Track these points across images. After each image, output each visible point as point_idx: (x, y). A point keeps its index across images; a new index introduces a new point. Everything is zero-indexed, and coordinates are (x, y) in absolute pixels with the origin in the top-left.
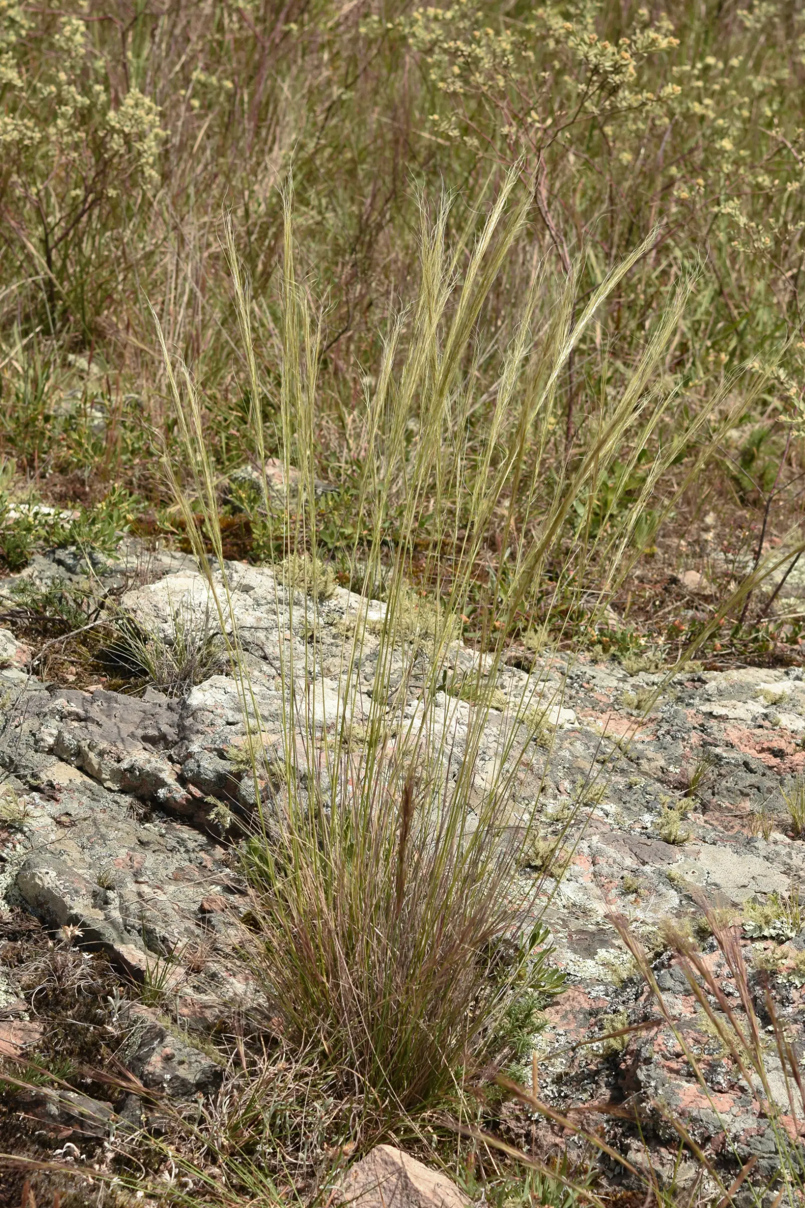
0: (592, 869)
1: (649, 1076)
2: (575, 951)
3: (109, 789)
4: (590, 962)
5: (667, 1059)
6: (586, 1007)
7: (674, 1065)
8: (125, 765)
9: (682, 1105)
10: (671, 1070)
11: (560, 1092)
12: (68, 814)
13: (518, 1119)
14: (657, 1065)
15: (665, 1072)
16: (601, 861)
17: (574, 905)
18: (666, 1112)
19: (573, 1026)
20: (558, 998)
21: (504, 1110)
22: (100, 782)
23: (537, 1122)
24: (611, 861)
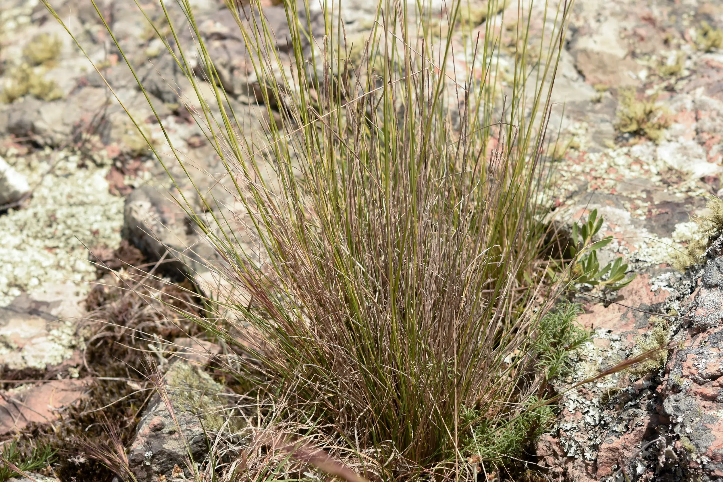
0: (694, 125)
1: (677, 408)
2: (652, 230)
3: (244, 104)
4: (666, 240)
5: (701, 383)
6: (647, 302)
7: (709, 391)
8: (253, 78)
9: (713, 446)
10: (705, 397)
11: (601, 418)
12: (197, 135)
13: (555, 455)
14: (687, 393)
15: (699, 401)
16: (704, 116)
17: (670, 169)
18: (694, 456)
19: (632, 326)
20: (623, 292)
21: (541, 445)
22: (235, 97)
23: (572, 459)
24: (714, 114)
